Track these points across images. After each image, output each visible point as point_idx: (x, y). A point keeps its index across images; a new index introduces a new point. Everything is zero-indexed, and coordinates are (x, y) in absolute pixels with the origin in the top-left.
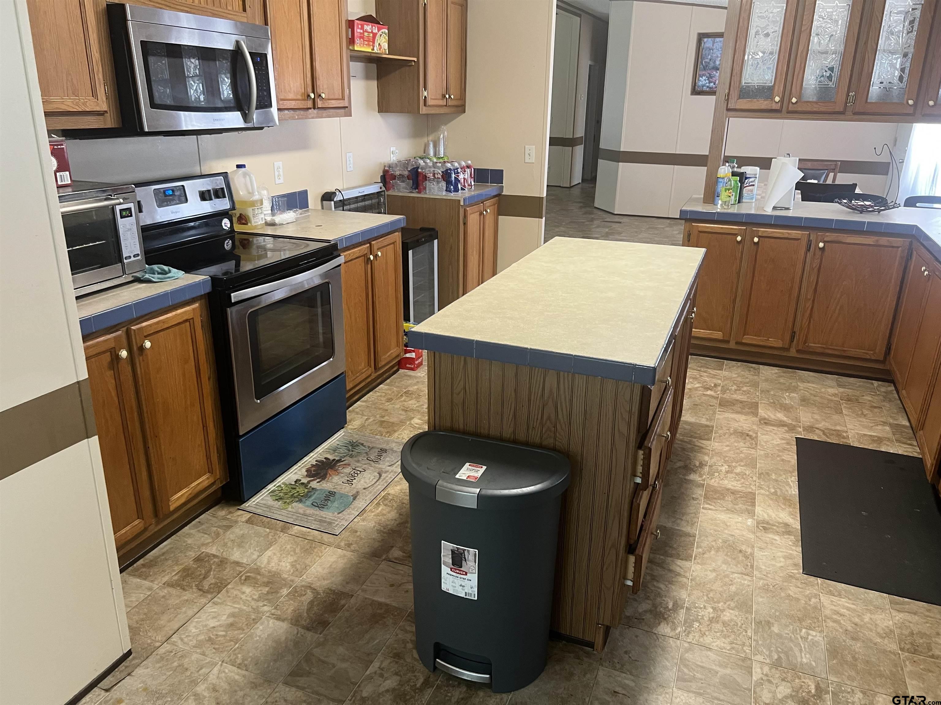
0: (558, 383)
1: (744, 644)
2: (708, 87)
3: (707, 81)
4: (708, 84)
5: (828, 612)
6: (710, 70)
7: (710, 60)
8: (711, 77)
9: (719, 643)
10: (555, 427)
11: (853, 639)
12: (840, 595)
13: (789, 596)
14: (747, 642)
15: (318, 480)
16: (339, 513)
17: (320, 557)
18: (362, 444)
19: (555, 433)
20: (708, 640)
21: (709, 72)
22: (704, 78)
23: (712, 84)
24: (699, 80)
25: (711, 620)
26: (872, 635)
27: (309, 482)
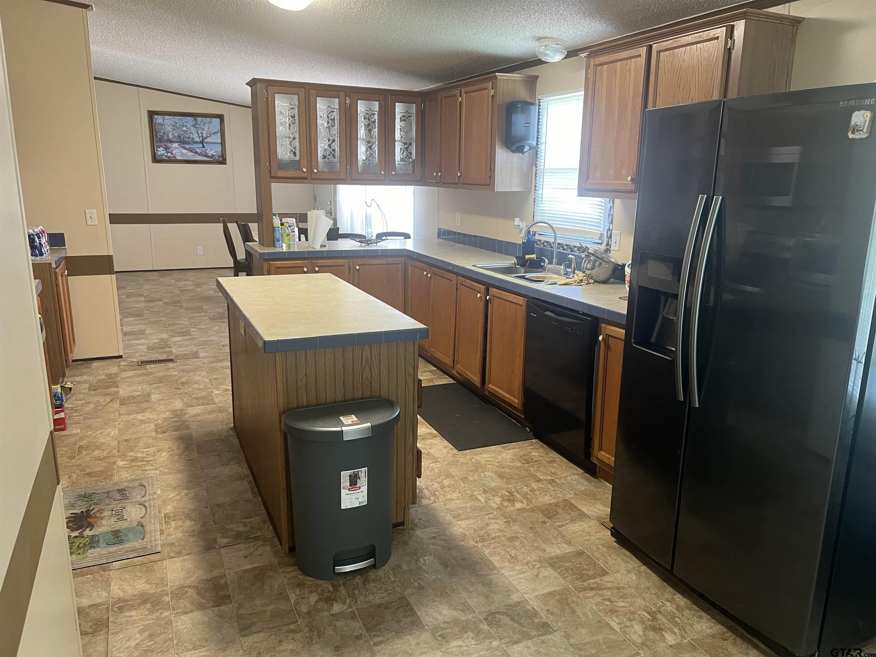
0: (371, 354)
1: (465, 491)
2: (166, 156)
3: (165, 152)
4: (166, 154)
5: (484, 462)
6: (165, 142)
7: (164, 134)
8: (168, 148)
9: (454, 496)
10: (371, 383)
11: (503, 468)
12: (481, 454)
13: (462, 463)
14: (465, 489)
15: (89, 529)
16: (143, 540)
17: (166, 569)
18: (94, 493)
19: (371, 388)
20: (449, 496)
21: (165, 144)
22: (162, 148)
23: (169, 154)
24: (157, 150)
25: (441, 488)
26: (508, 463)
27: (81, 533)
